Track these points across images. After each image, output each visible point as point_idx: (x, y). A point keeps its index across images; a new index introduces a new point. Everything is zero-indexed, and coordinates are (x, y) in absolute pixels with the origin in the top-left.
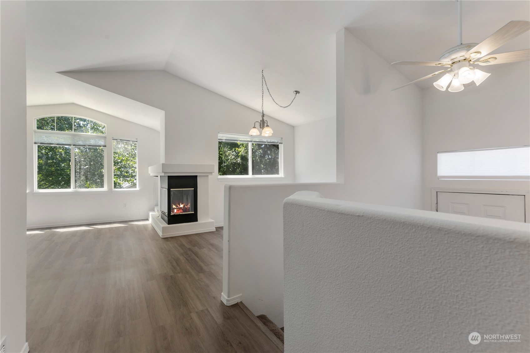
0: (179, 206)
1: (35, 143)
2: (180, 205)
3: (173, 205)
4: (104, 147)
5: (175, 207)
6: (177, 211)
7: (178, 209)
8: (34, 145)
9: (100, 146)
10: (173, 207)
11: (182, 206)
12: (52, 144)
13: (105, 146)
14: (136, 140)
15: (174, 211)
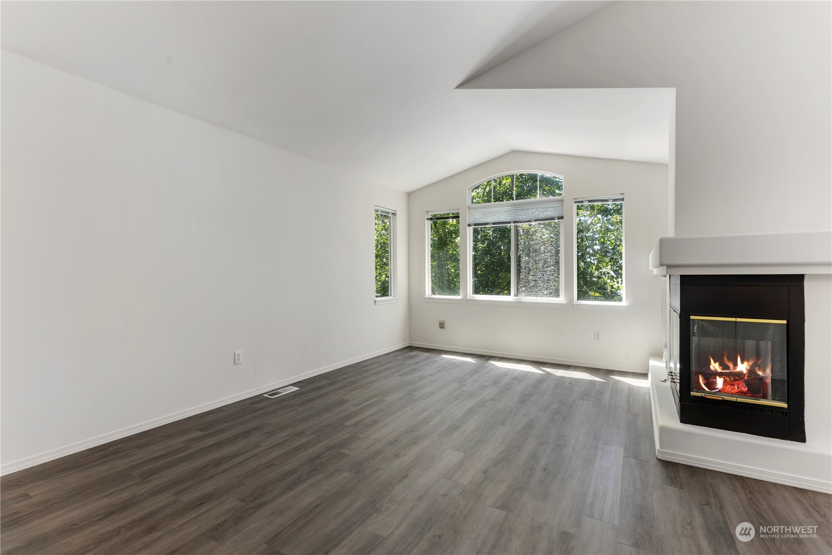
0: (731, 366)
1: (469, 225)
2: (735, 365)
3: (712, 361)
4: (559, 220)
5: (719, 370)
6: (725, 382)
7: (727, 379)
8: (468, 228)
9: (553, 219)
10: (711, 367)
11: (743, 367)
12: (487, 224)
13: (562, 218)
14: (622, 197)
15: (715, 383)
